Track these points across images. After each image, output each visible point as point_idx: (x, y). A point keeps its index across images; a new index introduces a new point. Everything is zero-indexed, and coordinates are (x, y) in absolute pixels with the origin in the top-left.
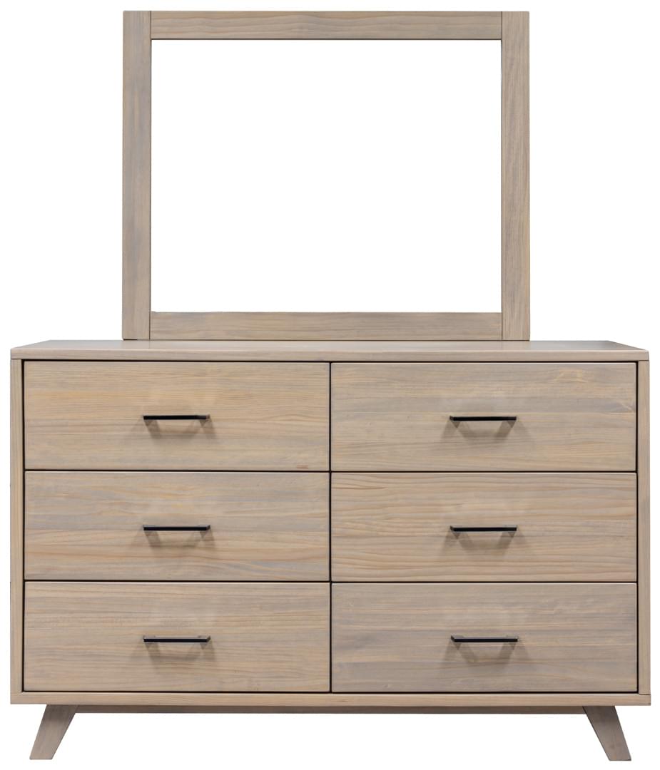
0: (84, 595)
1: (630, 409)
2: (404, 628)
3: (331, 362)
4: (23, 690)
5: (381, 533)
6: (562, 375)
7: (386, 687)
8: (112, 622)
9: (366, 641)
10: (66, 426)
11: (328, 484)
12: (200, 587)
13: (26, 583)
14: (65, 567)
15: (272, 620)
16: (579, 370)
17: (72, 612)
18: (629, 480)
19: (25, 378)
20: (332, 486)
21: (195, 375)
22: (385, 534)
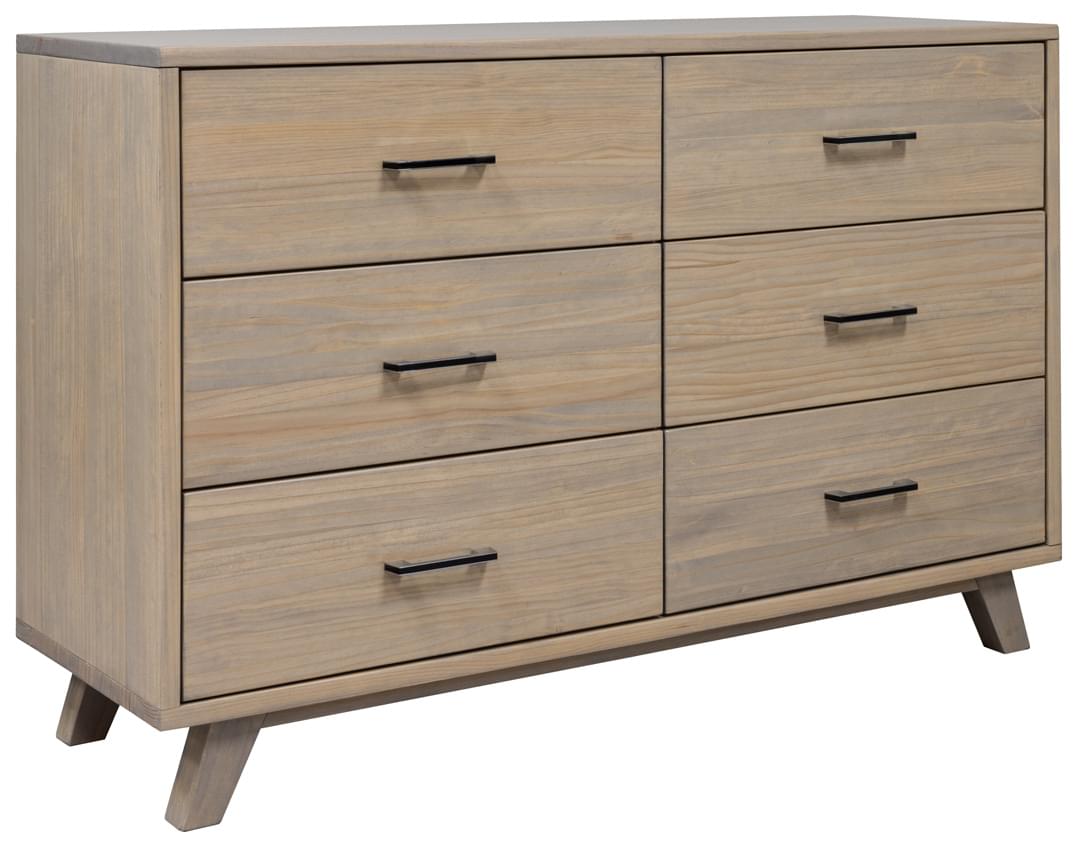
0: (286, 505)
1: (1038, 113)
2: (764, 490)
3: (662, 55)
4: (182, 702)
5: (733, 338)
6: (959, 65)
7: (740, 591)
8: (333, 547)
9: (712, 520)
10: (255, 190)
11: (660, 261)
12: (474, 463)
13: (186, 494)
14: (254, 457)
15: (581, 506)
16: (978, 57)
17: (265, 540)
18: (1036, 222)
19: (184, 102)
20: (667, 264)
21: (466, 86)
22: (739, 338)
